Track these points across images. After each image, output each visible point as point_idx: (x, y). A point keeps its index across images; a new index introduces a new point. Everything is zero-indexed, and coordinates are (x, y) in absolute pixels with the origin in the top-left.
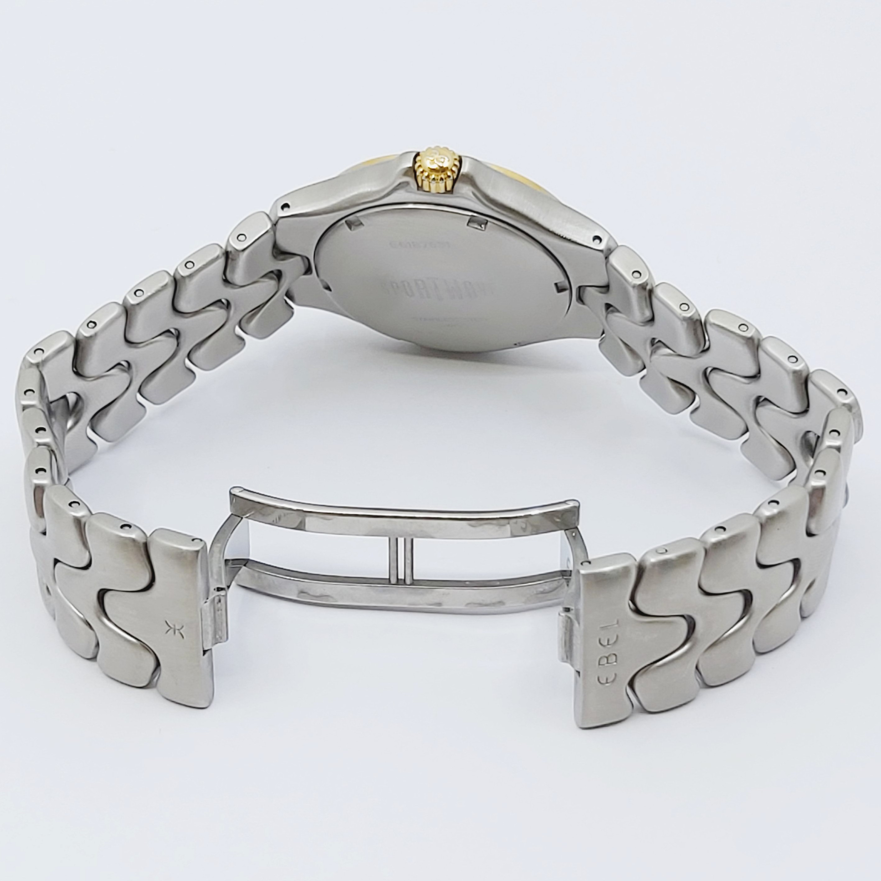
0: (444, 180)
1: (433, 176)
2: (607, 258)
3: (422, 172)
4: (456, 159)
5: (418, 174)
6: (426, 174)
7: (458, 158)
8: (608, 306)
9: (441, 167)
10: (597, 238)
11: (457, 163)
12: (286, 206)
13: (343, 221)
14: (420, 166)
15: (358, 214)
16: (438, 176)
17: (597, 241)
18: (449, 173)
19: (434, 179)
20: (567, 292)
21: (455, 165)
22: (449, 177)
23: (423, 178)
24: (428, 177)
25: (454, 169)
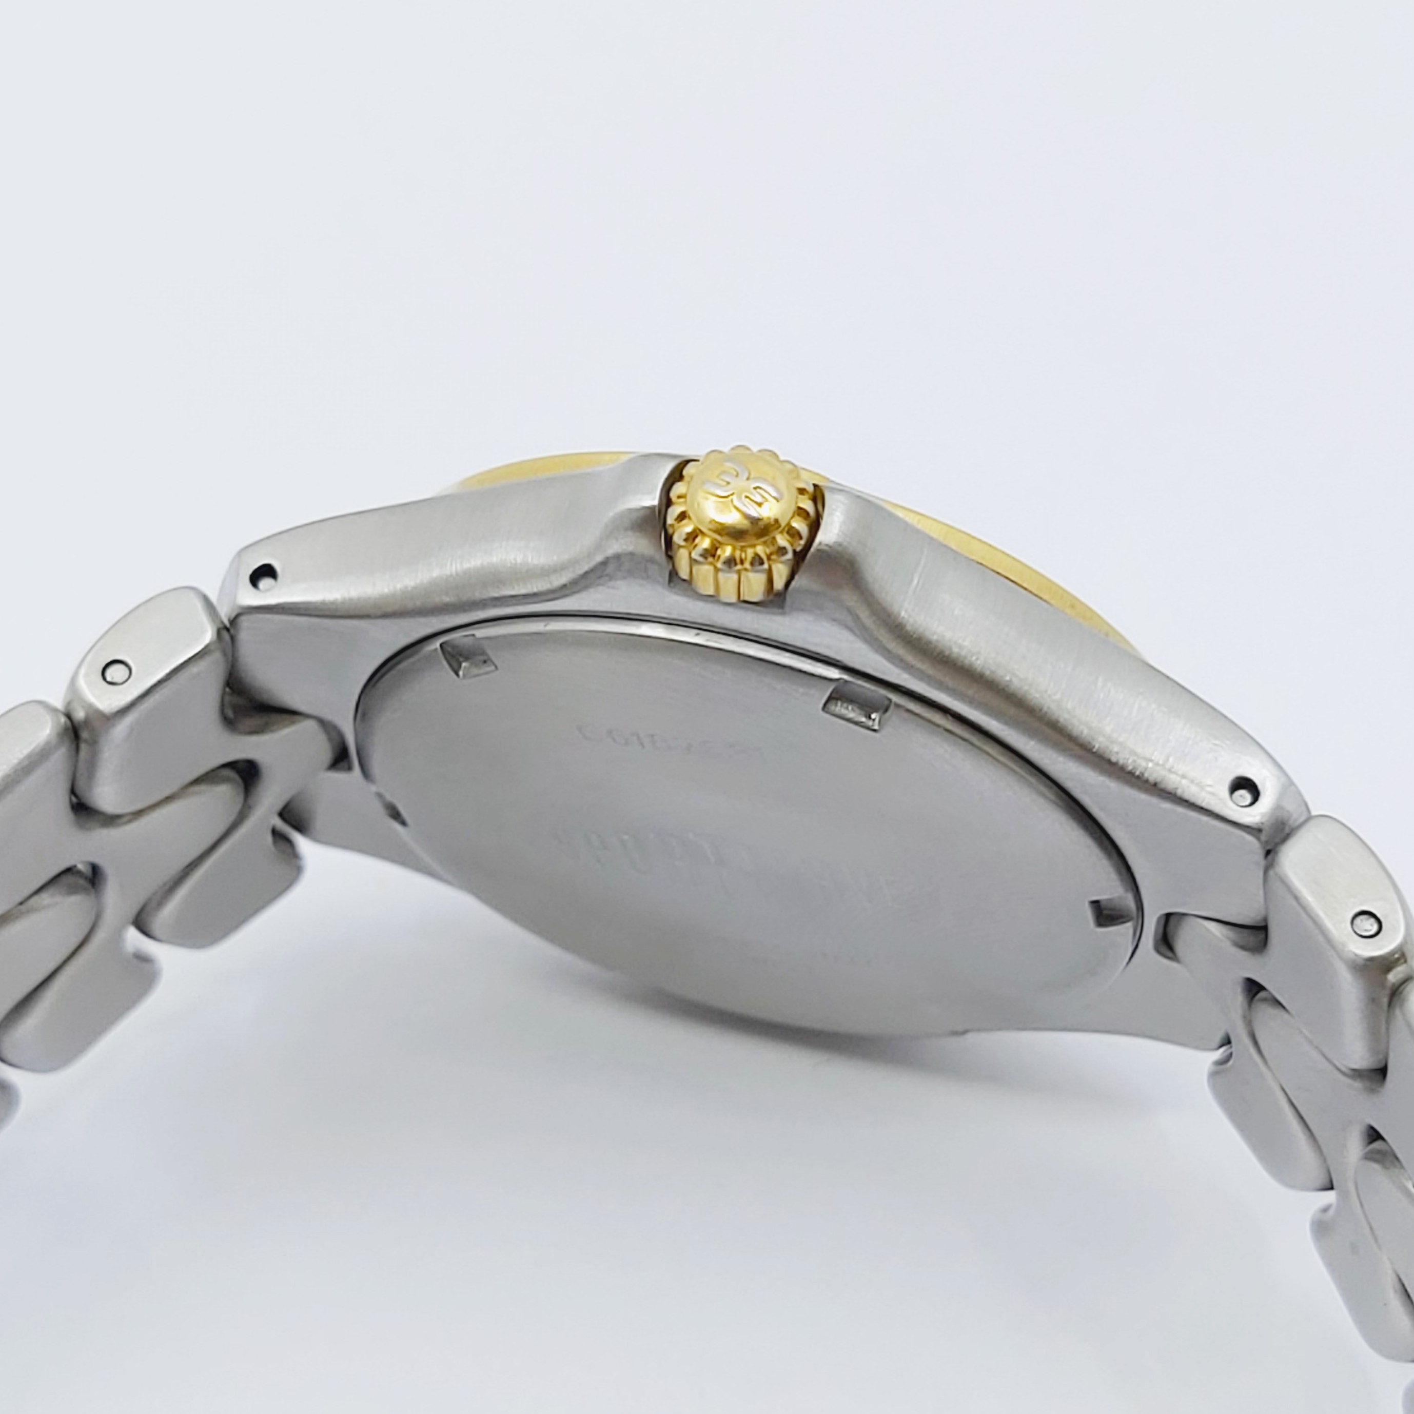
0: (766, 566)
1: (727, 551)
2: (1270, 853)
3: (692, 537)
4: (802, 491)
5: (678, 539)
6: (705, 543)
7: (811, 489)
8: (1253, 988)
9: (755, 521)
10: (1243, 784)
11: (808, 506)
12: (265, 572)
13: (436, 644)
14: (683, 516)
15: (481, 632)
16: (743, 549)
17: (1244, 795)
18: (782, 540)
19: (731, 562)
20: (1127, 929)
21: (801, 512)
22: (782, 551)
23: (695, 555)
24: (711, 553)
25: (800, 525)
